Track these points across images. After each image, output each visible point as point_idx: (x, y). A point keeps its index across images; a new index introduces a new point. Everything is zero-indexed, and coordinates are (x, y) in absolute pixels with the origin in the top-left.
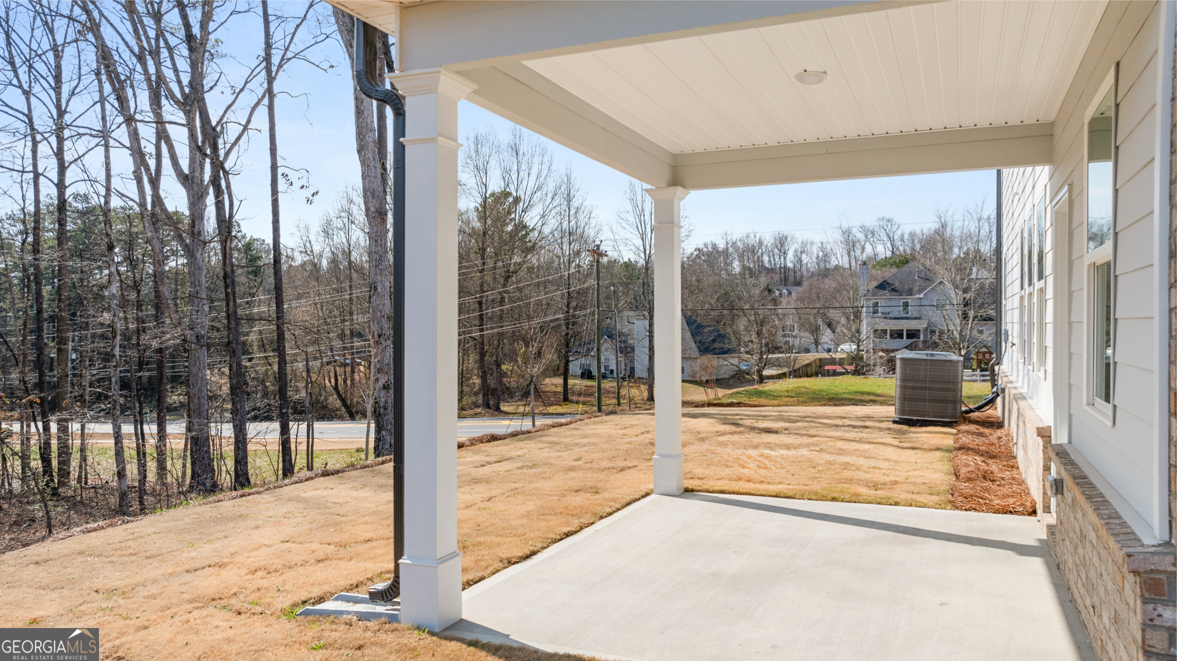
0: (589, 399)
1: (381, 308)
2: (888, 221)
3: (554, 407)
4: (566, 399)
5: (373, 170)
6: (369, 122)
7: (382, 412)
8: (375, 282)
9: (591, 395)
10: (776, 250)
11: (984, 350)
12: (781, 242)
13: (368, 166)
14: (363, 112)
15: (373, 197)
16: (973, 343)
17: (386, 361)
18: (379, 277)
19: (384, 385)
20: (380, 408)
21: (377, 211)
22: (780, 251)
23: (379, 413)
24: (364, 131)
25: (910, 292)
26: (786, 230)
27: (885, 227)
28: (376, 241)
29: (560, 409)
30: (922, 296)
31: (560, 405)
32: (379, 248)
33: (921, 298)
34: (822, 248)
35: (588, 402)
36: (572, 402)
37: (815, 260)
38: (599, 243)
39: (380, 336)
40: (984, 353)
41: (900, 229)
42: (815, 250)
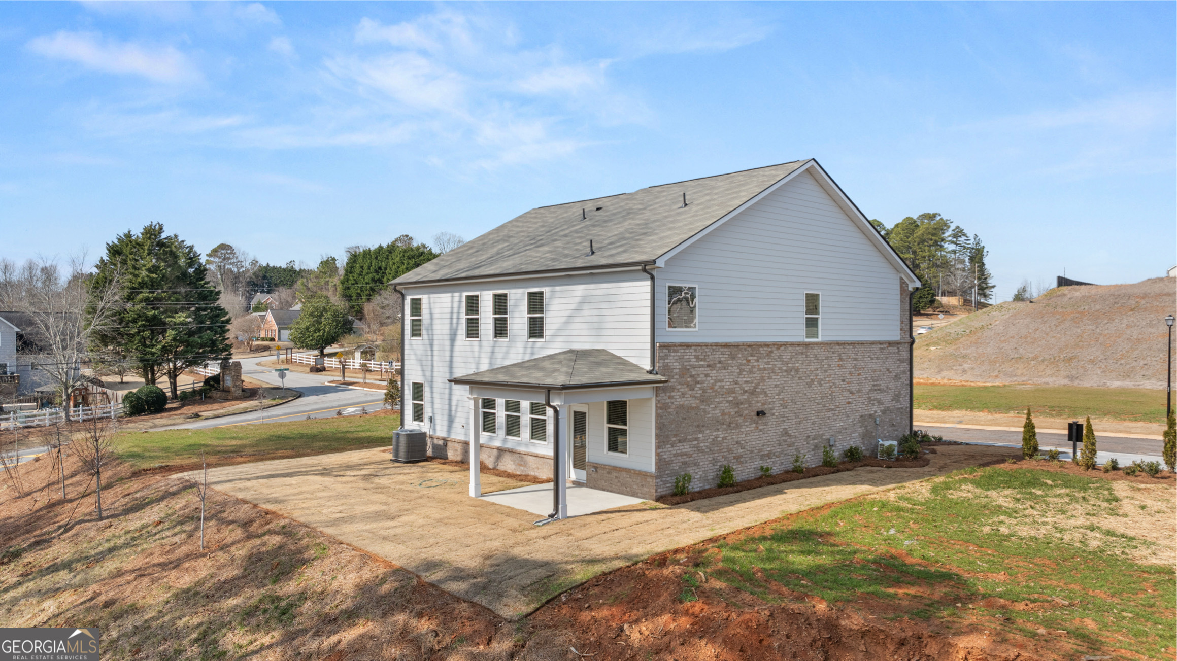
40: (81, 390)
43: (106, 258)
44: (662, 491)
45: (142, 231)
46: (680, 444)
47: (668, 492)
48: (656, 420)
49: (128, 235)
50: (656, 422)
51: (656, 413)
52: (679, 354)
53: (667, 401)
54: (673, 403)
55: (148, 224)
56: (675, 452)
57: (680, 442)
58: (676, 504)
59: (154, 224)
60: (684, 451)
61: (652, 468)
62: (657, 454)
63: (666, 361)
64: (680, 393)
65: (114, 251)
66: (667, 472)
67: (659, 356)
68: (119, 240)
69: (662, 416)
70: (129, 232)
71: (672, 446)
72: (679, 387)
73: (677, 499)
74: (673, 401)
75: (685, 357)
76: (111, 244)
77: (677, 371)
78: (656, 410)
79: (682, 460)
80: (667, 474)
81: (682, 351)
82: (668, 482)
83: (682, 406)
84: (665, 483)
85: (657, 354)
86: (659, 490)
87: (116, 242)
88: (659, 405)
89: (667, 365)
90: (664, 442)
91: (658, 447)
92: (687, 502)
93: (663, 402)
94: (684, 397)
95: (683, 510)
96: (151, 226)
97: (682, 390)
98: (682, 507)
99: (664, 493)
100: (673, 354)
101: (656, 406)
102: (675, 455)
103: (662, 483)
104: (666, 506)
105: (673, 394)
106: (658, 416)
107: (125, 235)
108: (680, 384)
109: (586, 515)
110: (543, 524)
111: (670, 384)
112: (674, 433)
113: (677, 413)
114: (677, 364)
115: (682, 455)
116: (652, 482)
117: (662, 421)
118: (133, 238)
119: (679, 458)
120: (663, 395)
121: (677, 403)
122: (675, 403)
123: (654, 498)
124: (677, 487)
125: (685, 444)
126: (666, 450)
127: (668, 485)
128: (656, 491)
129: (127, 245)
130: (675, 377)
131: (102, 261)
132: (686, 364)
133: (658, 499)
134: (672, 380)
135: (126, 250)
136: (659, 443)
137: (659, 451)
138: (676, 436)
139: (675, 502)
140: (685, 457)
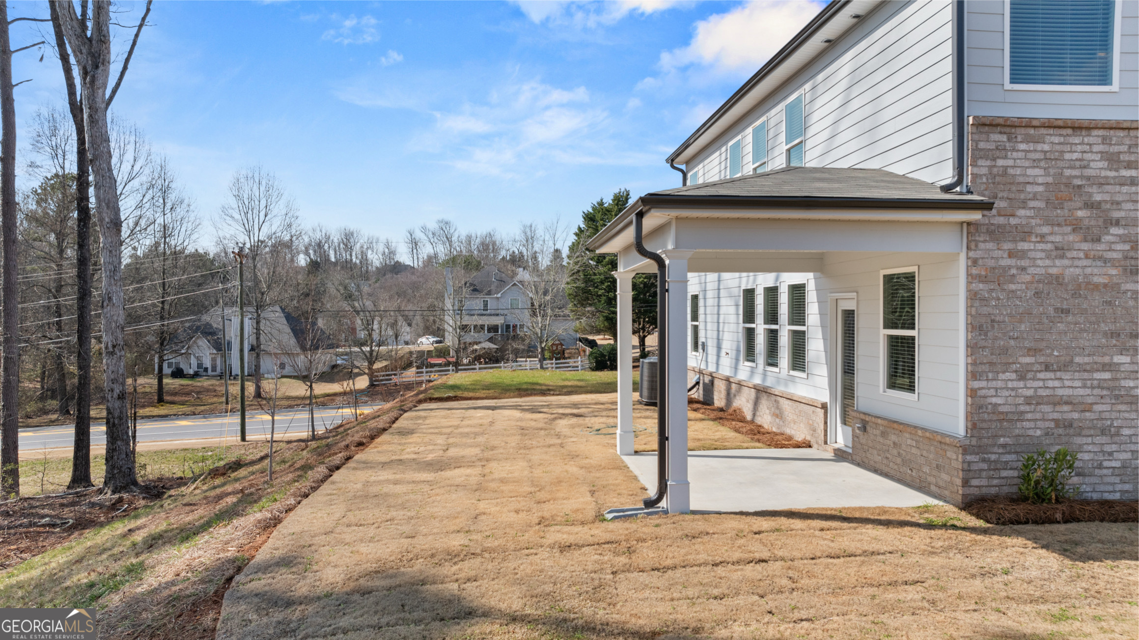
0: (187, 399)
1: (115, 318)
2: (447, 223)
3: (147, 409)
4: (161, 400)
5: (108, 180)
6: (103, 132)
7: (116, 422)
8: (109, 293)
9: (188, 394)
10: (342, 245)
11: (557, 342)
12: (348, 239)
13: (103, 176)
14: (97, 121)
15: (108, 207)
16: (550, 337)
17: (121, 372)
18: (114, 288)
19: (119, 395)
20: (114, 418)
21: (111, 222)
22: (346, 246)
23: (114, 423)
24: (99, 141)
25: (489, 293)
26: (352, 226)
27: (444, 229)
28: (110, 251)
29: (156, 411)
30: (499, 295)
31: (155, 406)
32: (114, 259)
33: (498, 298)
34: (387, 245)
35: (187, 401)
36: (167, 403)
37: (381, 257)
38: (242, 246)
39: (114, 346)
40: (557, 345)
41: (457, 231)
42: (381, 248)
43: (582, 226)
44: (981, 485)
45: (612, 198)
46: (1050, 375)
47: (1006, 490)
48: (969, 307)
49: (601, 203)
50: (968, 314)
51: (968, 290)
52: (1046, 147)
53: (1004, 262)
54: (1023, 269)
55: (617, 191)
56: (1030, 393)
57: (1047, 368)
58: (1012, 522)
59: (622, 191)
60: (1060, 392)
61: (959, 427)
62: (972, 393)
63: (1000, 162)
64: (1049, 246)
65: (590, 218)
66: (1002, 440)
67: (976, 149)
68: (593, 208)
69: (983, 299)
70: (602, 200)
71: (1022, 377)
72: (1046, 230)
73: (1021, 510)
74: (1023, 263)
75: (1067, 156)
76: (586, 212)
77: (1040, 189)
78: (969, 283)
79: (1056, 416)
80: (1004, 446)
81: (1056, 140)
82: (1006, 466)
83: (1057, 281)
84: (996, 466)
85: (969, 144)
86: (975, 482)
87: (591, 210)
88: (974, 271)
89: (1005, 173)
90: (991, 364)
91: (973, 375)
92: (1052, 521)
93: (991, 263)
94: (1062, 257)
95: (1020, 541)
96: (620, 192)
97: (1058, 239)
98: (1019, 534)
99: (993, 491)
100: (1023, 146)
101: (969, 275)
102: (1028, 401)
103: (985, 466)
104: (981, 523)
105: (1023, 246)
106: (973, 297)
107: (598, 203)
108: (1048, 222)
109: (741, 513)
110: (615, 518)
111: (1013, 221)
112: (1027, 344)
113: (1037, 294)
114: (1037, 172)
115: (1057, 402)
116: (956, 459)
117: (985, 310)
118: (605, 205)
119: (1047, 408)
120: (990, 245)
121: (1038, 271)
122: (1031, 270)
123: (959, 498)
124: (1026, 478)
125: (1066, 376)
126: (1000, 384)
127: (1004, 473)
128: (966, 483)
129: (599, 212)
130: (1032, 204)
131: (579, 228)
132: (1068, 172)
133: (972, 505)
134: (1021, 212)
135: (598, 216)
136: (974, 364)
137: (976, 384)
138: (1033, 351)
139: (1007, 515)
140: (1066, 408)
